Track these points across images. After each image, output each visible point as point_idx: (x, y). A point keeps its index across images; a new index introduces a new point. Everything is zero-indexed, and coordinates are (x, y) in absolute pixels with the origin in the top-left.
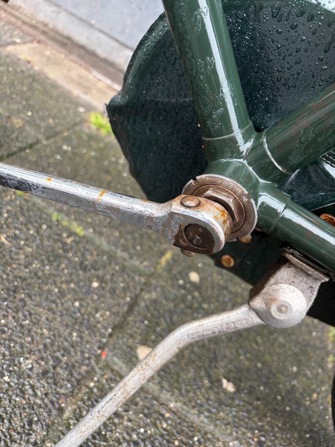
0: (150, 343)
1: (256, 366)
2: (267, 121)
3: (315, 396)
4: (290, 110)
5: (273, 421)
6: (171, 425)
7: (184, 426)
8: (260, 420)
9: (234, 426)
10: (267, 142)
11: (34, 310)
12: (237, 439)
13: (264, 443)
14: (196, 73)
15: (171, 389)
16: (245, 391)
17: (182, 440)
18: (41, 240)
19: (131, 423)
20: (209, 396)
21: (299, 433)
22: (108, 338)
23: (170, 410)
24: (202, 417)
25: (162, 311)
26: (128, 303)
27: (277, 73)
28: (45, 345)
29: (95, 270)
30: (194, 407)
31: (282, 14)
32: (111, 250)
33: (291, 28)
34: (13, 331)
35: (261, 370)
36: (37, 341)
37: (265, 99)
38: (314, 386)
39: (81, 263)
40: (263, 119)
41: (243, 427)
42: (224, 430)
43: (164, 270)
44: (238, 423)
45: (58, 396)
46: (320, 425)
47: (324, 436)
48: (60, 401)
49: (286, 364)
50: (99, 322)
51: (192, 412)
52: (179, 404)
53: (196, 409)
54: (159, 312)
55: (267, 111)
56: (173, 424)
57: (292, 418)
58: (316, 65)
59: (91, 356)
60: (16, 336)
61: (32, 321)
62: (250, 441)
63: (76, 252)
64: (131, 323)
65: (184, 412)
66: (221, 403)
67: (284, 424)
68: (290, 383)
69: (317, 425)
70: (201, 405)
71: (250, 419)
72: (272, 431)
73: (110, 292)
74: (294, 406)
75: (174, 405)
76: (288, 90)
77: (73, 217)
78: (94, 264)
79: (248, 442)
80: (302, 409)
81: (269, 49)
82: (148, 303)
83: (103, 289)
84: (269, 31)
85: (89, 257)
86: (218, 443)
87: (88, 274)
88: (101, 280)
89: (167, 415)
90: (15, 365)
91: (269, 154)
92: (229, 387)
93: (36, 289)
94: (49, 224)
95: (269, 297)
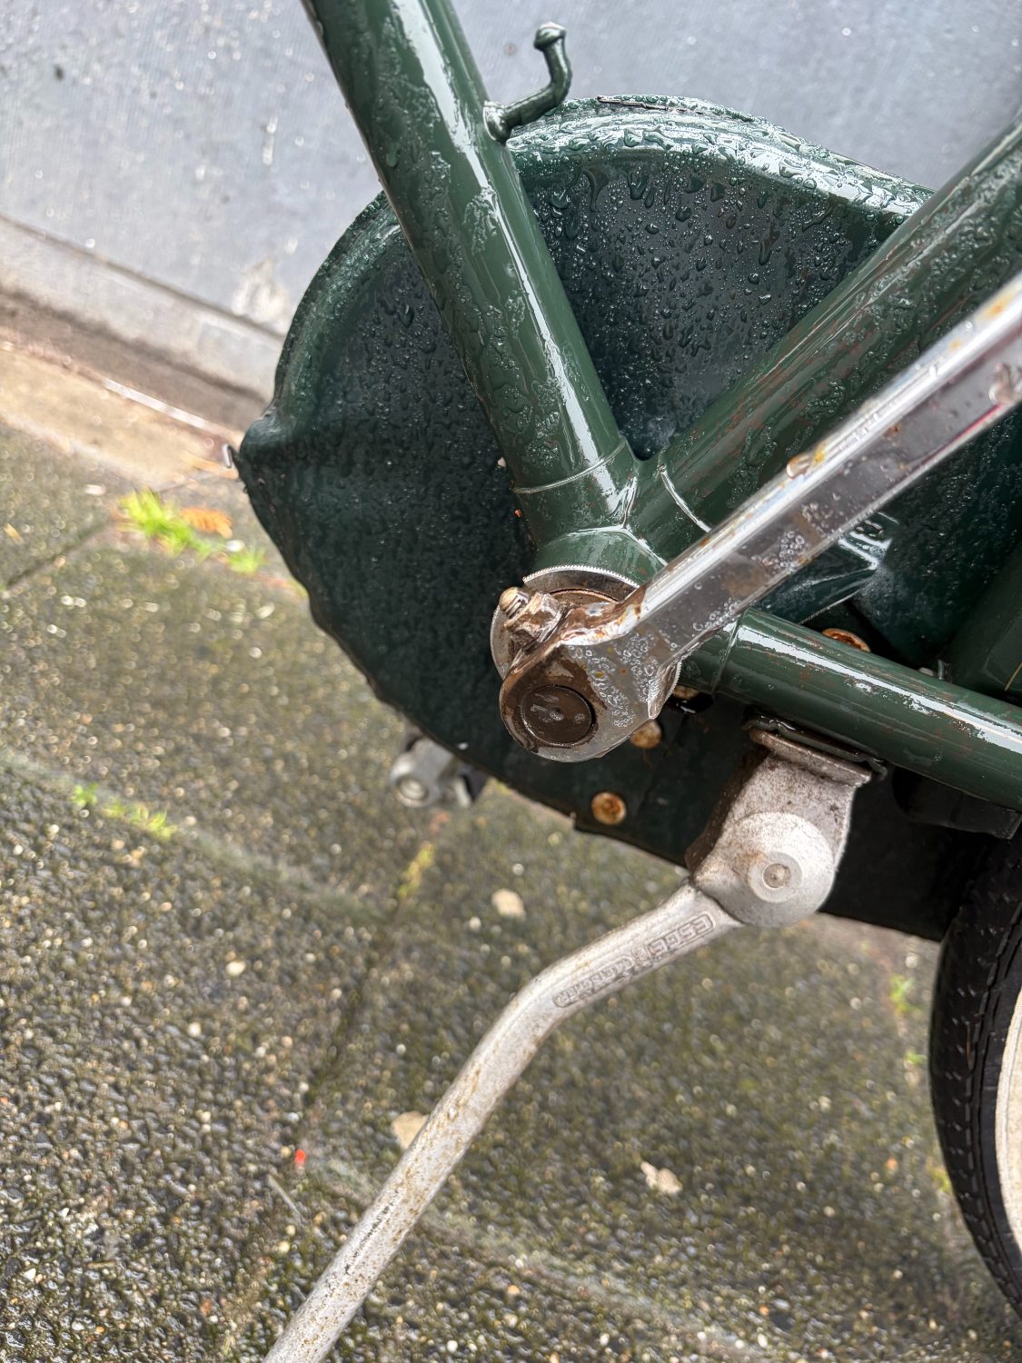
0: (424, 1103)
1: (721, 1114)
2: (656, 434)
3: (892, 1165)
4: (707, 398)
5: (800, 1251)
6: (528, 1316)
7: (566, 1312)
8: (764, 1256)
9: (700, 1286)
10: (672, 477)
11: (71, 1069)
12: (713, 1318)
13: (790, 1315)
14: (486, 338)
15: (508, 1219)
16: (709, 1186)
17: (568, 1351)
18: (54, 870)
19: (417, 1332)
20: (616, 1217)
21: (874, 1270)
22: (303, 1111)
23: (517, 1277)
24: (610, 1280)
25: (437, 1011)
26: (339, 1004)
27: (663, 320)
28: (124, 1162)
29: (227, 929)
30: (580, 1256)
31: (653, 190)
32: (258, 866)
33: (677, 218)
34: (22, 1137)
35: (737, 1121)
36: (99, 1156)
37: (644, 381)
38: (883, 1141)
39: (183, 915)
40: (645, 431)
41: (725, 1284)
42: (673, 1302)
43: (421, 898)
44: (708, 1277)
45: (192, 1296)
46: (924, 1241)
47: (939, 1267)
48: (203, 1311)
49: (799, 1093)
50: (268, 1070)
51: (580, 1270)
52: (539, 1255)
53: (588, 1259)
54: (429, 1014)
55: (652, 409)
56: (535, 1312)
57: (847, 1236)
58: (746, 294)
59: (263, 1167)
60: (34, 1152)
61: (71, 1102)
62: (751, 1316)
63: (160, 887)
64: (360, 1057)
65: (559, 1275)
66: (649, 1230)
67: (829, 1254)
68: (820, 1142)
69: (916, 1242)
70: (600, 1246)
71: (736, 1257)
72: (801, 1280)
73: (281, 982)
74: (844, 1203)
75: (524, 1261)
76: (694, 355)
77: (131, 791)
78: (218, 913)
79: (748, 1322)
80: (868, 1206)
81: (635, 269)
82: (393, 995)
83: (261, 976)
84: (630, 230)
85: (200, 895)
86: (666, 1339)
87: (210, 942)
88: (250, 954)
89: (513, 1291)
90: (50, 1233)
91: (681, 502)
92: (664, 1182)
93: (65, 1008)
94: (66, 820)
95: (740, 851)
